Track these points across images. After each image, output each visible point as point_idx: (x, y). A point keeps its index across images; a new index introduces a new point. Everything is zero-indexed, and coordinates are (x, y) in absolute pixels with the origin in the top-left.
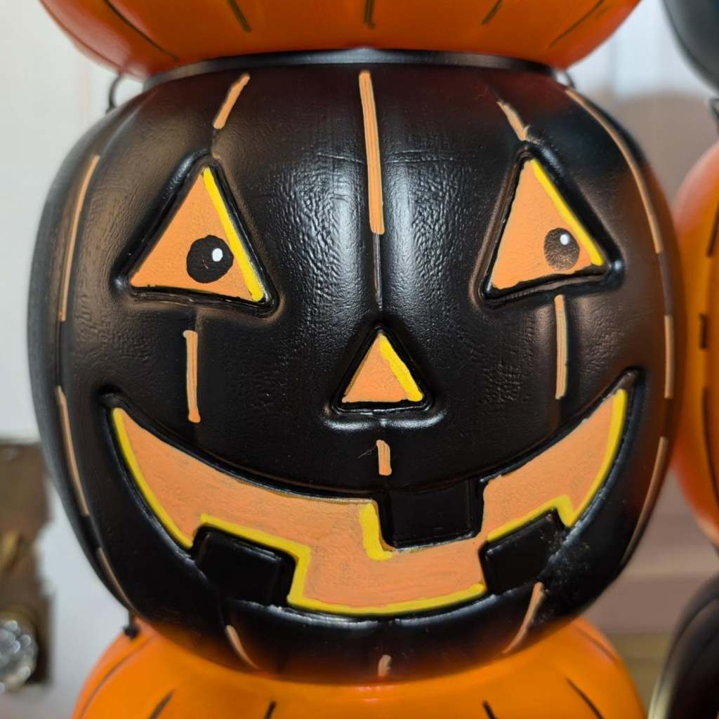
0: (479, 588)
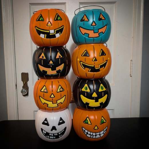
0: (56, 73)
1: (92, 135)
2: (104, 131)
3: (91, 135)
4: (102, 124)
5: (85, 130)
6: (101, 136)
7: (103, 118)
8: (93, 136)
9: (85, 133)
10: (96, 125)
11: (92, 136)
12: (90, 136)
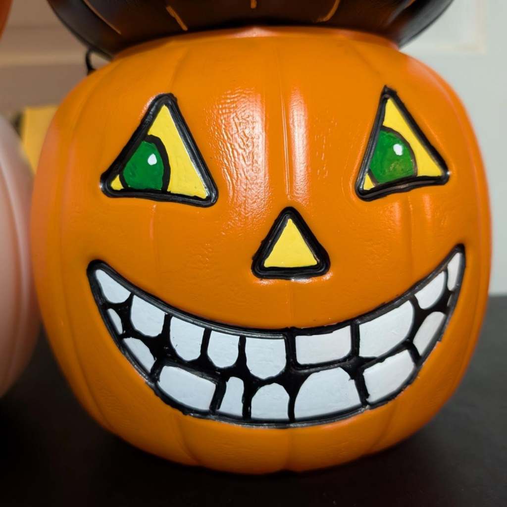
1: (240, 369)
2: (420, 316)
3: (220, 377)
4: (381, 191)
5: (124, 309)
6: (375, 396)
7: (393, 118)
8: (252, 385)
9: (131, 342)
10: (291, 212)
11: (235, 386)
12: (208, 387)
